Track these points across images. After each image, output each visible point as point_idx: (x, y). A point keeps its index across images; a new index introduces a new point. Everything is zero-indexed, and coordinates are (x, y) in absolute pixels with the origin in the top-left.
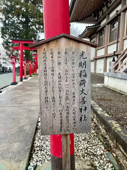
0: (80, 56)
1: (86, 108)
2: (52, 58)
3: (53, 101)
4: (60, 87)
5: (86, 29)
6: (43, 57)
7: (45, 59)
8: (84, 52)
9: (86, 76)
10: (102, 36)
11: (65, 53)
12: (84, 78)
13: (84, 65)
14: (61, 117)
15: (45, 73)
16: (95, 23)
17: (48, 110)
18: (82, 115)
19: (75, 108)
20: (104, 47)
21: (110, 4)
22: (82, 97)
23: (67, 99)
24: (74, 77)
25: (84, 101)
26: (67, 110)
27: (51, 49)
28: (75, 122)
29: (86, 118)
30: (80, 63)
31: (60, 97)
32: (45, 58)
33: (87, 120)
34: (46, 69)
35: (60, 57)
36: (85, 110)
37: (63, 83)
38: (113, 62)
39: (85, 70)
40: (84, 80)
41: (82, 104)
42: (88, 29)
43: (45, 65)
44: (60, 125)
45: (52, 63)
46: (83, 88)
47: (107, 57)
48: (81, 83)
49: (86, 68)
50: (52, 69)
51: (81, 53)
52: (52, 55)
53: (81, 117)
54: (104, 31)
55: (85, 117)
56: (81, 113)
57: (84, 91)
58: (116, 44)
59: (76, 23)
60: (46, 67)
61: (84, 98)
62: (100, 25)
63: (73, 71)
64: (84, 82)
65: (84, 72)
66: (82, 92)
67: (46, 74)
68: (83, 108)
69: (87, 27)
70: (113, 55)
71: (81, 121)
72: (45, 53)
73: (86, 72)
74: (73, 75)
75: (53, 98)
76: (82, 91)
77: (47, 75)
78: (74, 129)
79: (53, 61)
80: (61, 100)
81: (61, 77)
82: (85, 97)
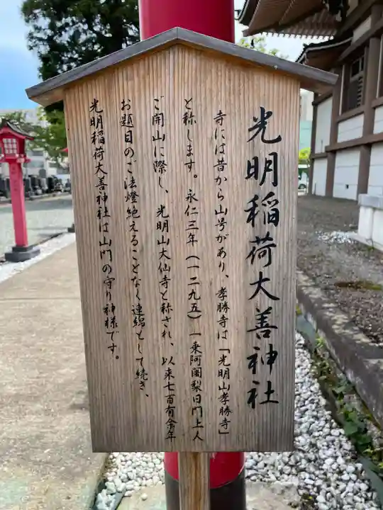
0: (250, 130)
1: (276, 353)
2: (127, 141)
3: (135, 322)
4: (163, 266)
5: (303, 52)
6: (90, 140)
7: (98, 145)
8: (270, 114)
9: (275, 218)
10: (357, 77)
11: (185, 119)
12: (269, 227)
13: (267, 169)
14: (171, 387)
15: (103, 207)
16: (335, 33)
17: (117, 357)
18: (257, 383)
19: (226, 353)
20: (361, 111)
22: (258, 311)
23: (196, 314)
24: (222, 223)
25: (267, 326)
26: (194, 358)
27: (123, 102)
28: (227, 409)
29: (271, 395)
30: (253, 163)
31: (166, 306)
32: (97, 141)
33: (277, 402)
34: (103, 188)
35: (161, 136)
36: (271, 362)
37: (179, 249)
39: (271, 194)
40: (268, 238)
41: (258, 337)
42: (309, 52)
43: (100, 175)
44: (166, 417)
45: (130, 164)
46: (261, 273)
47: (369, 146)
48: (254, 248)
49: (275, 184)
50: (130, 190)
51: (255, 120)
52: (127, 129)
53: (253, 391)
54: (363, 60)
55: (269, 392)
56: (254, 372)
57: (267, 282)
59: (270, 34)
60: (105, 182)
61: (267, 312)
62: (349, 40)
63: (219, 197)
64: (268, 246)
65: (269, 203)
66: (260, 287)
67: (106, 211)
68: (263, 354)
69: (306, 47)
71: (253, 407)
72: (100, 121)
73: (277, 202)
74: (219, 217)
75: (136, 311)
76: (257, 285)
77: (109, 213)
78: (223, 436)
79: (131, 153)
80: (167, 319)
81: (166, 224)
82: (270, 308)
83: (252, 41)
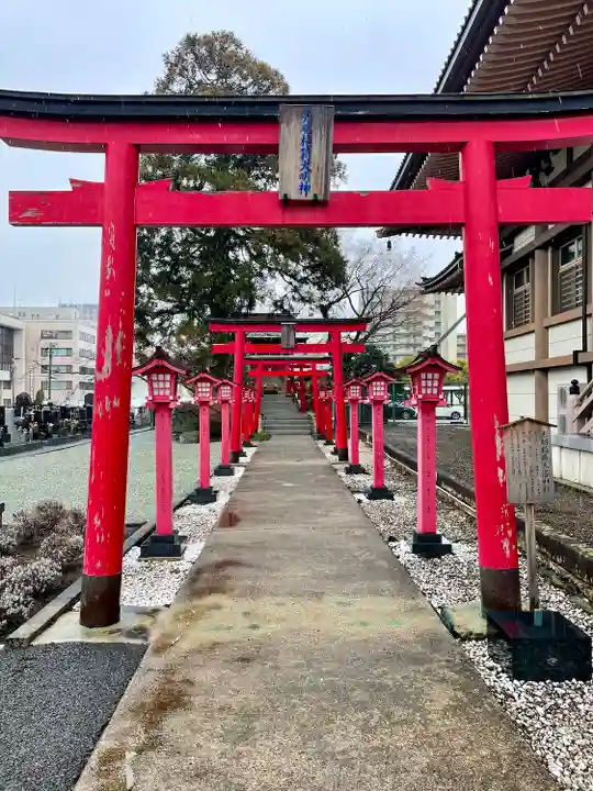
10: (521, 289)
20: (531, 329)
21: (548, 174)
38: (573, 396)
47: (545, 371)
54: (528, 270)
58: (580, 323)
62: (510, 247)
70: (571, 362)
83: (389, 243)
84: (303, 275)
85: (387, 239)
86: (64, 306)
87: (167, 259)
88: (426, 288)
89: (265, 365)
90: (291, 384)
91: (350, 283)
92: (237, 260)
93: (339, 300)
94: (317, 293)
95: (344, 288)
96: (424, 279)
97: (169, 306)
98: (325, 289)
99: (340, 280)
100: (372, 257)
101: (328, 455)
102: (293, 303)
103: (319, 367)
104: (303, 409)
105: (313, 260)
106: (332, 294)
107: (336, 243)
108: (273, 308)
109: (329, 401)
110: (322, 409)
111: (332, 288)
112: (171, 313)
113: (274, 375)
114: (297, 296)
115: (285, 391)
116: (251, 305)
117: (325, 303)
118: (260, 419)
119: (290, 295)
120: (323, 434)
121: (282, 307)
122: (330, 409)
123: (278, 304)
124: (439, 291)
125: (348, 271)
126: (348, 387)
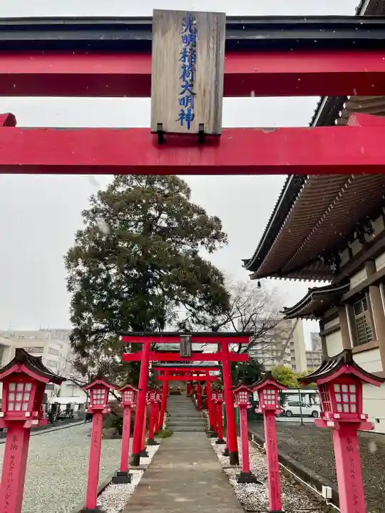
5: (309, 294)
10: (361, 315)
16: (332, 280)
20: (376, 346)
21: (370, 235)
42: (313, 294)
62: (347, 285)
69: (311, 290)
83: (259, 283)
84: (199, 304)
85: (257, 280)
86: (44, 330)
87: (105, 293)
88: (288, 315)
89: (171, 371)
90: (190, 387)
91: (233, 310)
92: (154, 295)
93: (224, 323)
94: (209, 317)
95: (229, 314)
96: (285, 308)
97: (103, 326)
98: (215, 315)
99: (226, 308)
100: (247, 293)
101: (220, 456)
102: (193, 325)
103: (212, 373)
104: (199, 409)
105: (206, 294)
106: (220, 319)
107: (222, 283)
108: (177, 328)
109: (220, 403)
110: (214, 409)
111: (219, 314)
112: (103, 331)
113: (178, 379)
114: (195, 319)
115: (186, 392)
116: (162, 327)
117: (215, 325)
118: (165, 417)
119: (190, 319)
120: (215, 431)
121: (184, 327)
122: (220, 409)
123: (182, 325)
124: (297, 317)
125: (231, 302)
126: (237, 393)
